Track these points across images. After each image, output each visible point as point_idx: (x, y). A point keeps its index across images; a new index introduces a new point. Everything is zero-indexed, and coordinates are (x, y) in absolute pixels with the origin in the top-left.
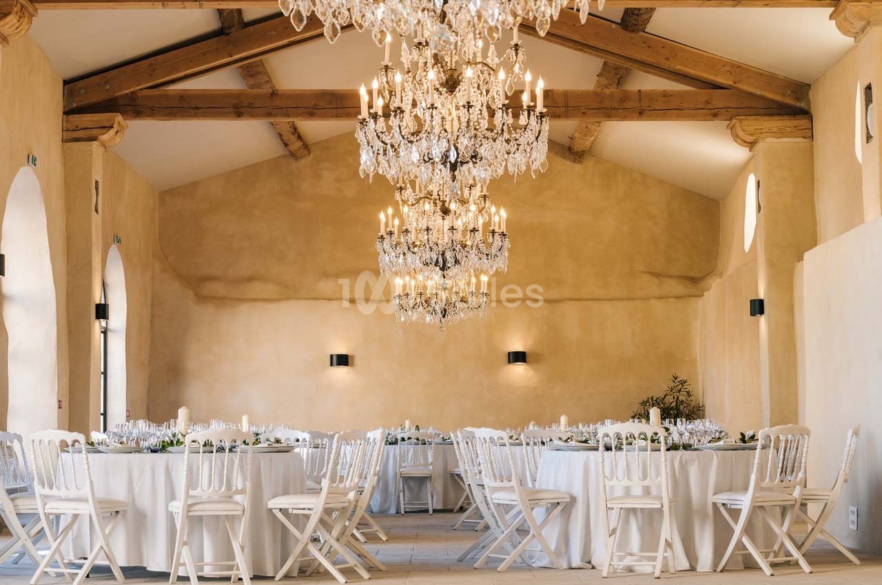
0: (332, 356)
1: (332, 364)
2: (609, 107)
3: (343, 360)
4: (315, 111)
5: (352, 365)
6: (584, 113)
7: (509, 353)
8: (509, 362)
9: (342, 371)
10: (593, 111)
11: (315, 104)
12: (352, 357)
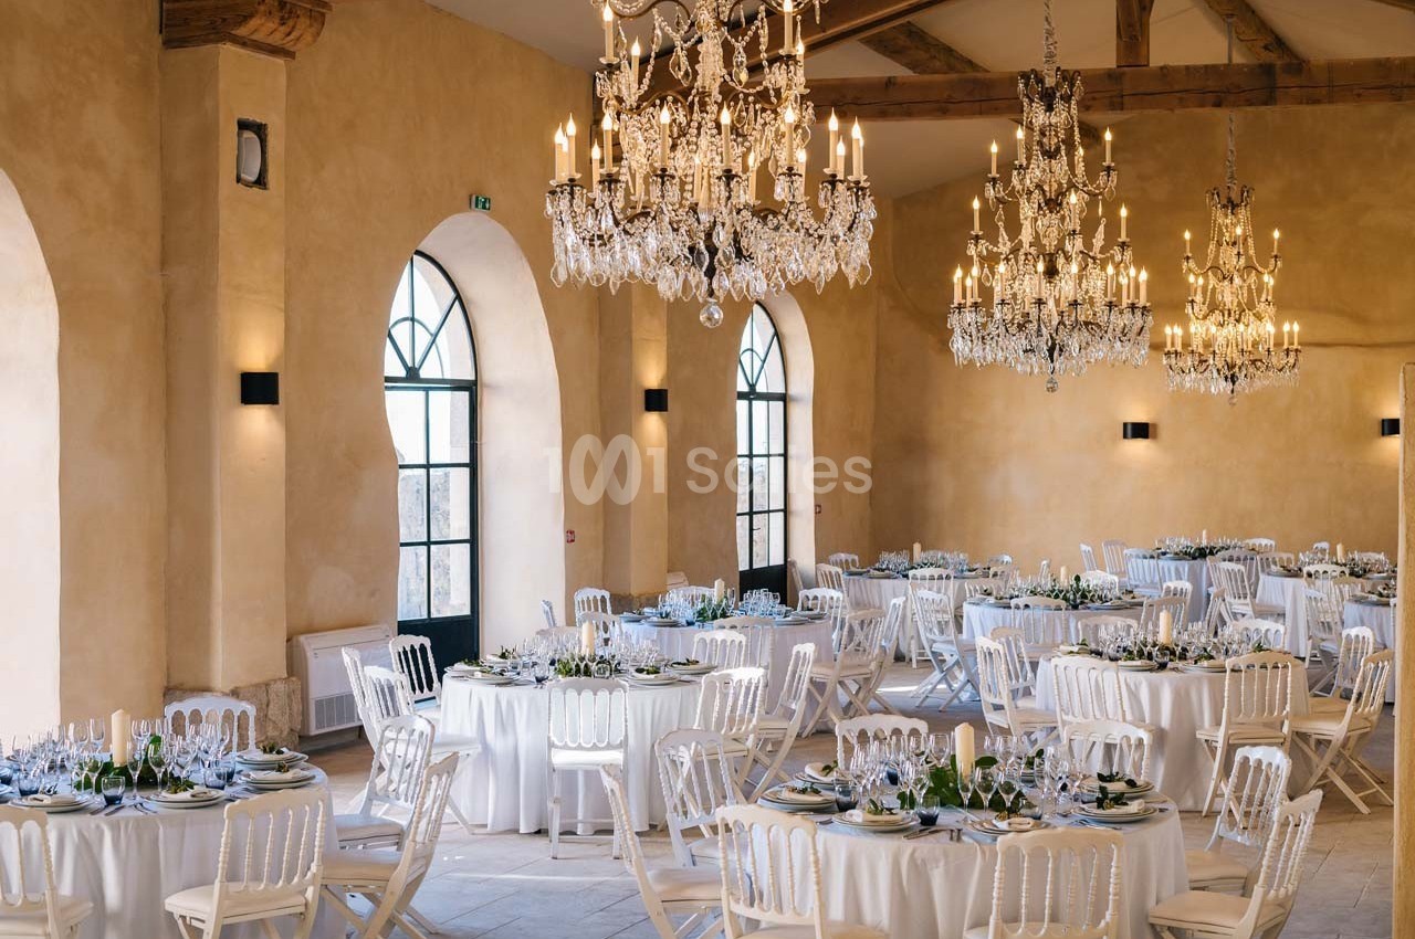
0: (1125, 425)
1: (1125, 437)
2: (1399, 84)
3: (1140, 431)
4: (951, 106)
5: (1155, 437)
6: (1359, 95)
7: (1383, 421)
8: (1383, 434)
9: (1139, 446)
10: (1372, 91)
11: (950, 96)
12: (1155, 425)
